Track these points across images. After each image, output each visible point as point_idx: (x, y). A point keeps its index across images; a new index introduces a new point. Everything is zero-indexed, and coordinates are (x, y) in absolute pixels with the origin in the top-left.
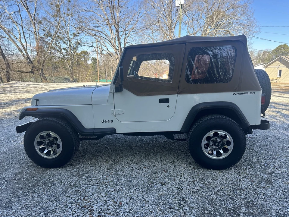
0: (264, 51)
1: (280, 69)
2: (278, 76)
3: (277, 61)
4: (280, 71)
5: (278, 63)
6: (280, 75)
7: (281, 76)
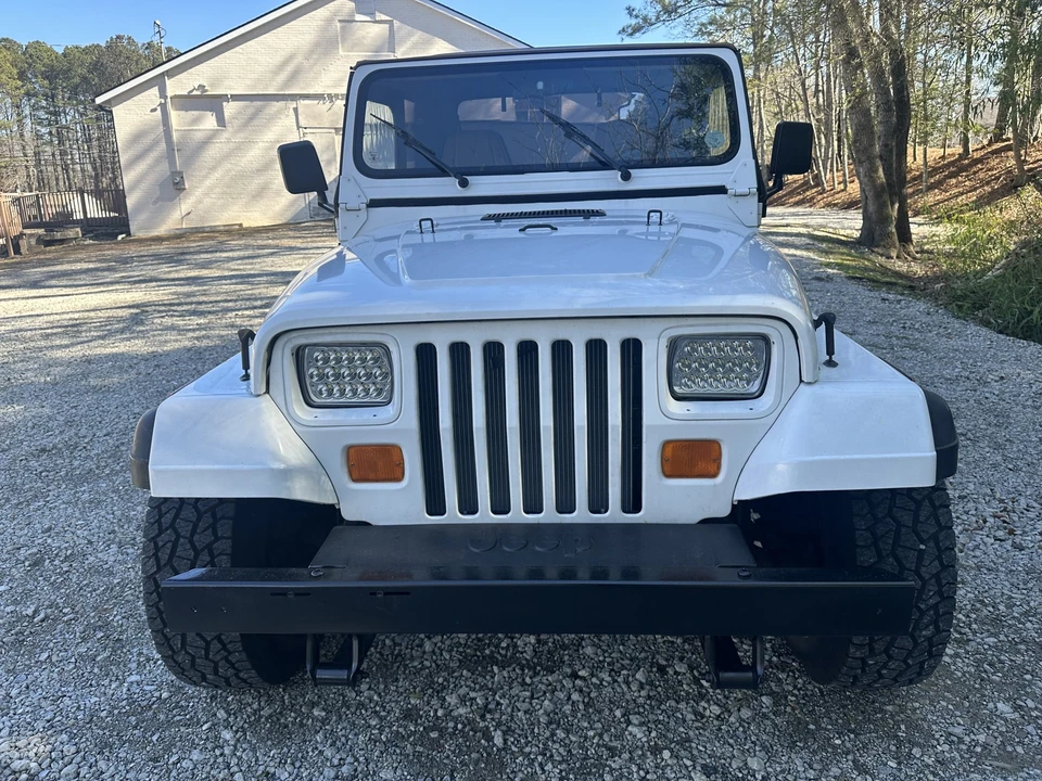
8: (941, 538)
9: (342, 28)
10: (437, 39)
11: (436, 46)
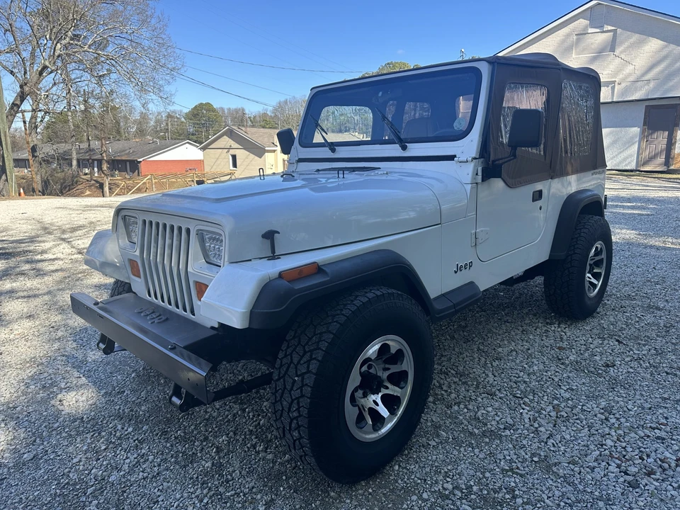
0: (169, 114)
1: (232, 152)
2: (232, 168)
3: (225, 137)
4: (234, 157)
5: (226, 141)
6: (235, 165)
7: (238, 166)
8: (305, 377)
9: (577, 39)
10: (651, 38)
11: (650, 44)
